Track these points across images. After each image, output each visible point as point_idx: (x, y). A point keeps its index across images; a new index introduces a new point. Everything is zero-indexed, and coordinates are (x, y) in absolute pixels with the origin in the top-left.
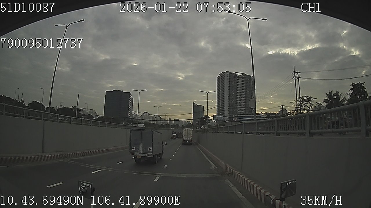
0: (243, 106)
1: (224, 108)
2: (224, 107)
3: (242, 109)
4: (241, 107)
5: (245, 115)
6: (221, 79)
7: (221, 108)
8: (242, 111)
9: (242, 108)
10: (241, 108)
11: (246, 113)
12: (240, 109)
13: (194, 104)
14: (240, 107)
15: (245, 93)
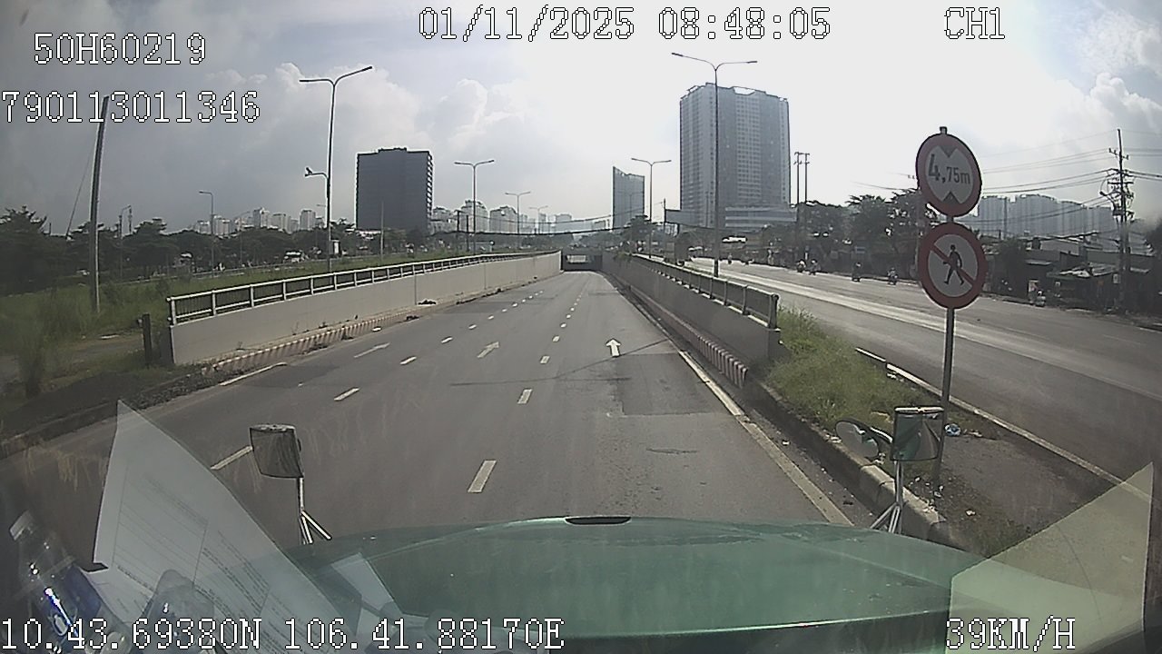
0: (755, 182)
1: (701, 185)
2: (699, 183)
3: (751, 191)
4: (750, 183)
5: (757, 207)
6: (690, 107)
7: (692, 185)
8: (751, 195)
9: (752, 186)
10: (750, 188)
11: (761, 202)
12: (747, 190)
13: (616, 172)
14: (748, 185)
15: (761, 145)
